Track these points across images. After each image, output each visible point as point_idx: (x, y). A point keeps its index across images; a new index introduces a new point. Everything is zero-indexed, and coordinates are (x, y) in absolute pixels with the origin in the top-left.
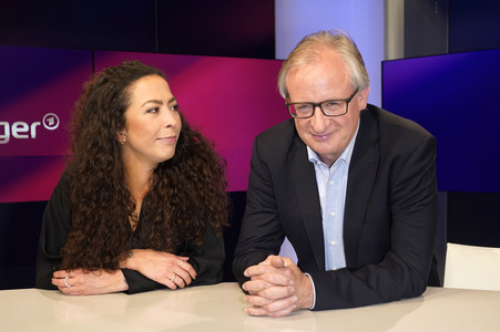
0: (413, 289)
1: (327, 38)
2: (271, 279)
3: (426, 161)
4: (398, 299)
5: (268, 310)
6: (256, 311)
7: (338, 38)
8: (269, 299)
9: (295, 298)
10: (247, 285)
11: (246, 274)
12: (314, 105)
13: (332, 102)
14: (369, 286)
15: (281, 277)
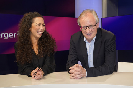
0: (110, 72)
1: (89, 11)
2: (76, 70)
3: (113, 41)
4: (107, 74)
5: (75, 77)
6: (73, 78)
7: (92, 11)
8: (76, 74)
9: (82, 74)
10: (70, 72)
11: (70, 69)
12: (87, 27)
13: (91, 26)
14: (100, 71)
15: (78, 69)
